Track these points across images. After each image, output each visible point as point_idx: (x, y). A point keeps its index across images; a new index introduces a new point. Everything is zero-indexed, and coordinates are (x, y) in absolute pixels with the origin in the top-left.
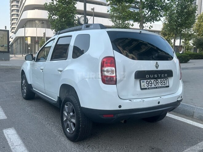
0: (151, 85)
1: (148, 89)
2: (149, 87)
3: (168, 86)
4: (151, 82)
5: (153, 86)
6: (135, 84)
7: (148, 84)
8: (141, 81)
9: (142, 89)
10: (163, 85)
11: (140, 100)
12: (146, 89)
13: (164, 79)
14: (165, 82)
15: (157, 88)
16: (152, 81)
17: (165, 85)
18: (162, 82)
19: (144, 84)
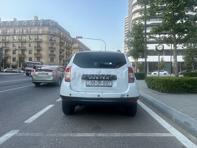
0: (94, 84)
1: (91, 86)
2: (93, 85)
3: (111, 86)
4: (94, 82)
5: (96, 84)
6: (82, 82)
7: (92, 83)
8: (87, 81)
9: (87, 86)
10: (106, 85)
11: (85, 93)
12: (90, 86)
13: (108, 81)
14: (108, 83)
15: (99, 86)
16: (96, 81)
17: (108, 85)
18: (105, 83)
19: (89, 83)
